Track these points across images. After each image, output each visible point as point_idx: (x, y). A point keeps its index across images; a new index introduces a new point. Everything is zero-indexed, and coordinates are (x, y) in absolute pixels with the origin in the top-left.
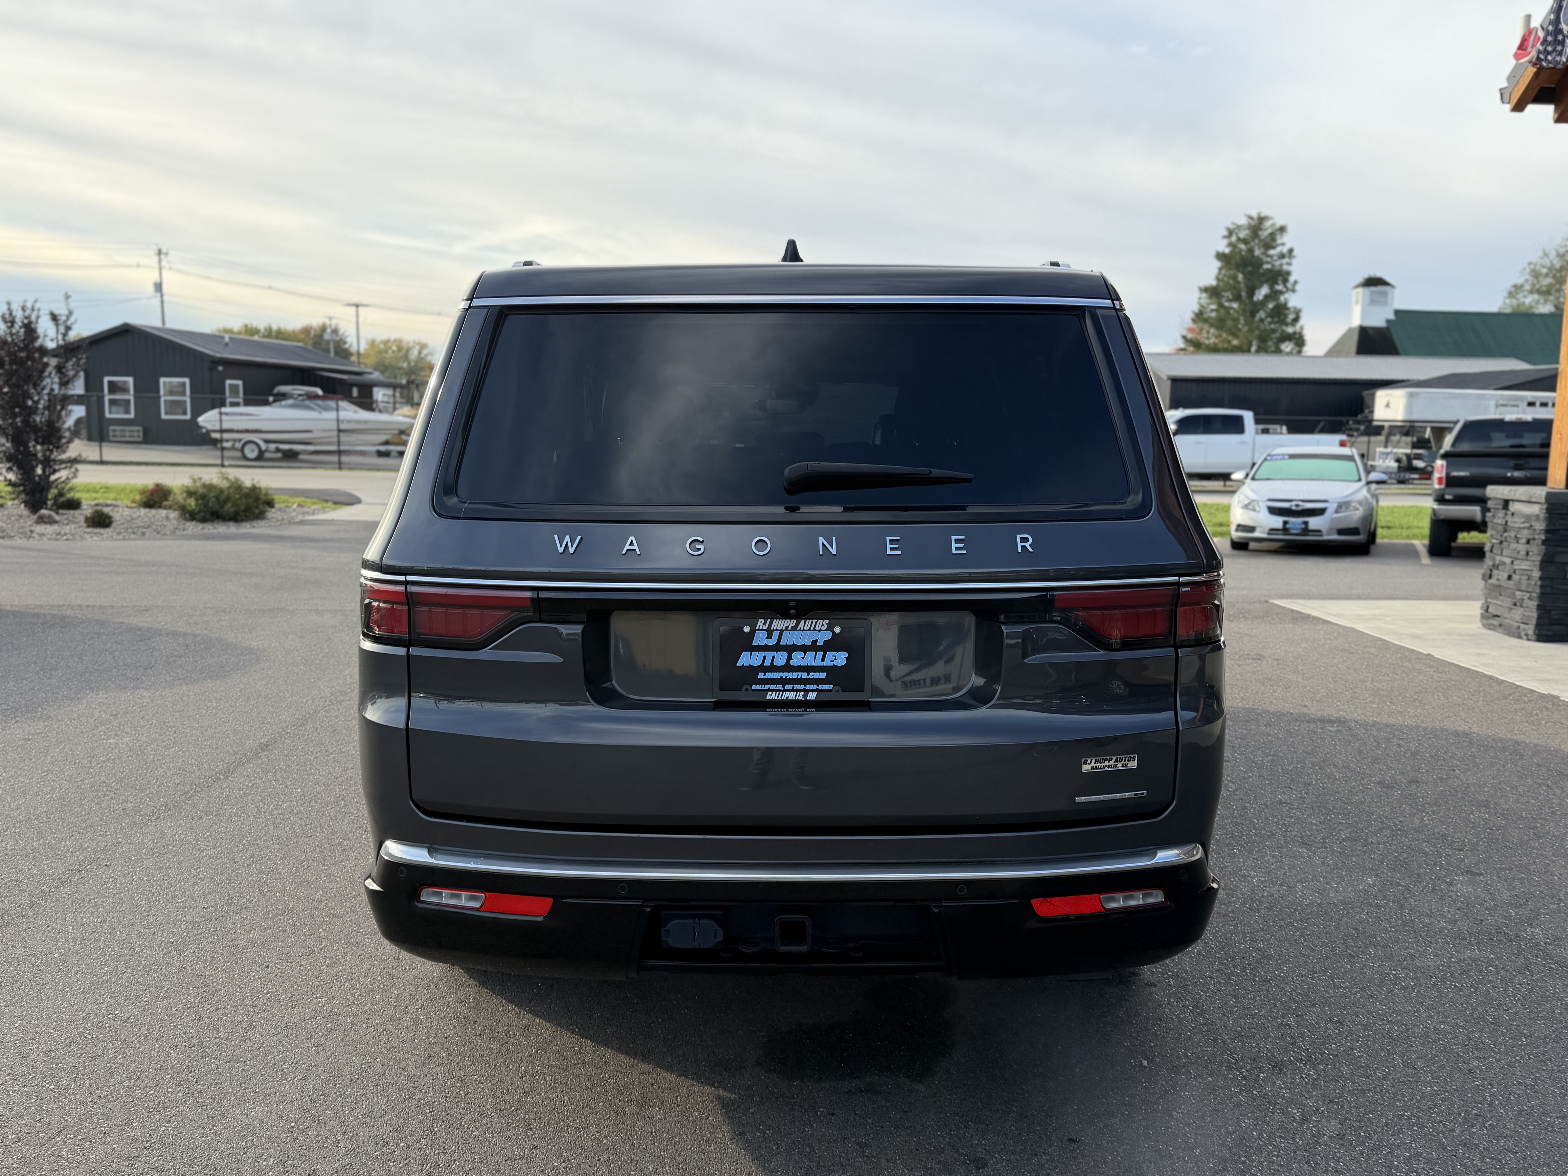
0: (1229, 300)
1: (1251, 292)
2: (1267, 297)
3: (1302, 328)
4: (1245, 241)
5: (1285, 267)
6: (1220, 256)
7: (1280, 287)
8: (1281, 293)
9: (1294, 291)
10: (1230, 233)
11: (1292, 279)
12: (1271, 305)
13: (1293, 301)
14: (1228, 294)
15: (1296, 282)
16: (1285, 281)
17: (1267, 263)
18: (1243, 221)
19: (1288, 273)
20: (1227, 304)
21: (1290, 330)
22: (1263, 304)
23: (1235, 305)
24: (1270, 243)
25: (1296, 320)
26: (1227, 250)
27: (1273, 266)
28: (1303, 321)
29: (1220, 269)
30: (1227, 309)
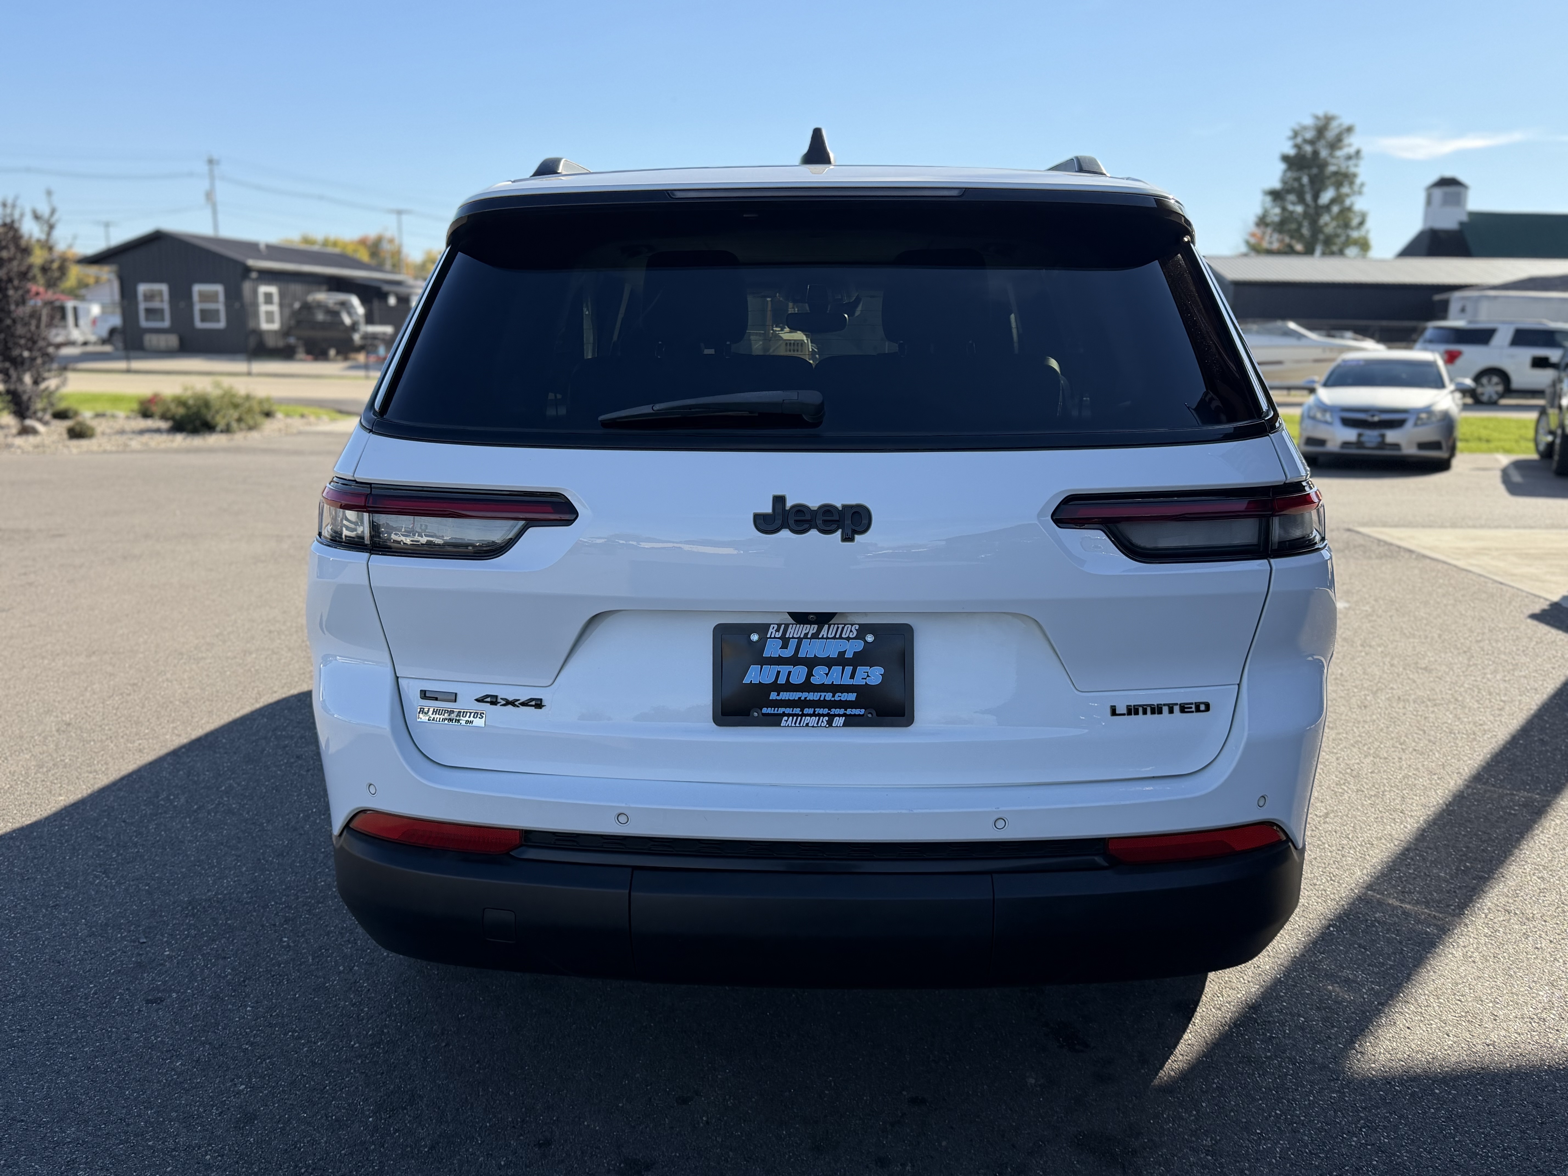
0: (1293, 204)
1: (1316, 197)
2: (1333, 201)
3: (1368, 232)
4: (1312, 142)
5: (1353, 170)
6: (1285, 158)
7: (1345, 190)
8: (1347, 195)
9: (1360, 193)
10: (1296, 134)
11: (1358, 181)
12: (1335, 209)
13: (1359, 204)
14: (1292, 197)
15: (1362, 185)
16: (1352, 183)
17: (1334, 165)
18: (1309, 121)
19: (1355, 175)
20: (1290, 207)
21: (1355, 234)
22: (1327, 208)
23: (1299, 209)
24: (1336, 144)
25: (1361, 223)
26: (1292, 152)
27: (1339, 167)
28: (1369, 224)
29: (1285, 172)
30: (1292, 213)
